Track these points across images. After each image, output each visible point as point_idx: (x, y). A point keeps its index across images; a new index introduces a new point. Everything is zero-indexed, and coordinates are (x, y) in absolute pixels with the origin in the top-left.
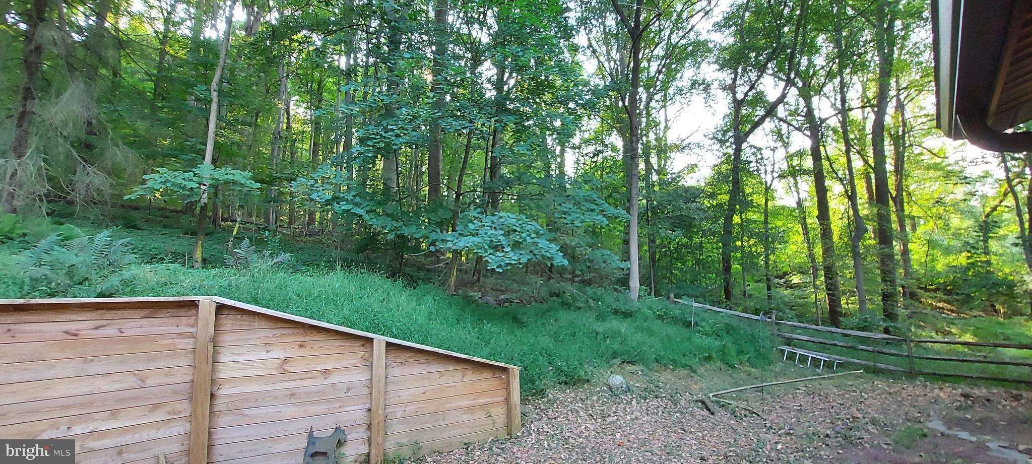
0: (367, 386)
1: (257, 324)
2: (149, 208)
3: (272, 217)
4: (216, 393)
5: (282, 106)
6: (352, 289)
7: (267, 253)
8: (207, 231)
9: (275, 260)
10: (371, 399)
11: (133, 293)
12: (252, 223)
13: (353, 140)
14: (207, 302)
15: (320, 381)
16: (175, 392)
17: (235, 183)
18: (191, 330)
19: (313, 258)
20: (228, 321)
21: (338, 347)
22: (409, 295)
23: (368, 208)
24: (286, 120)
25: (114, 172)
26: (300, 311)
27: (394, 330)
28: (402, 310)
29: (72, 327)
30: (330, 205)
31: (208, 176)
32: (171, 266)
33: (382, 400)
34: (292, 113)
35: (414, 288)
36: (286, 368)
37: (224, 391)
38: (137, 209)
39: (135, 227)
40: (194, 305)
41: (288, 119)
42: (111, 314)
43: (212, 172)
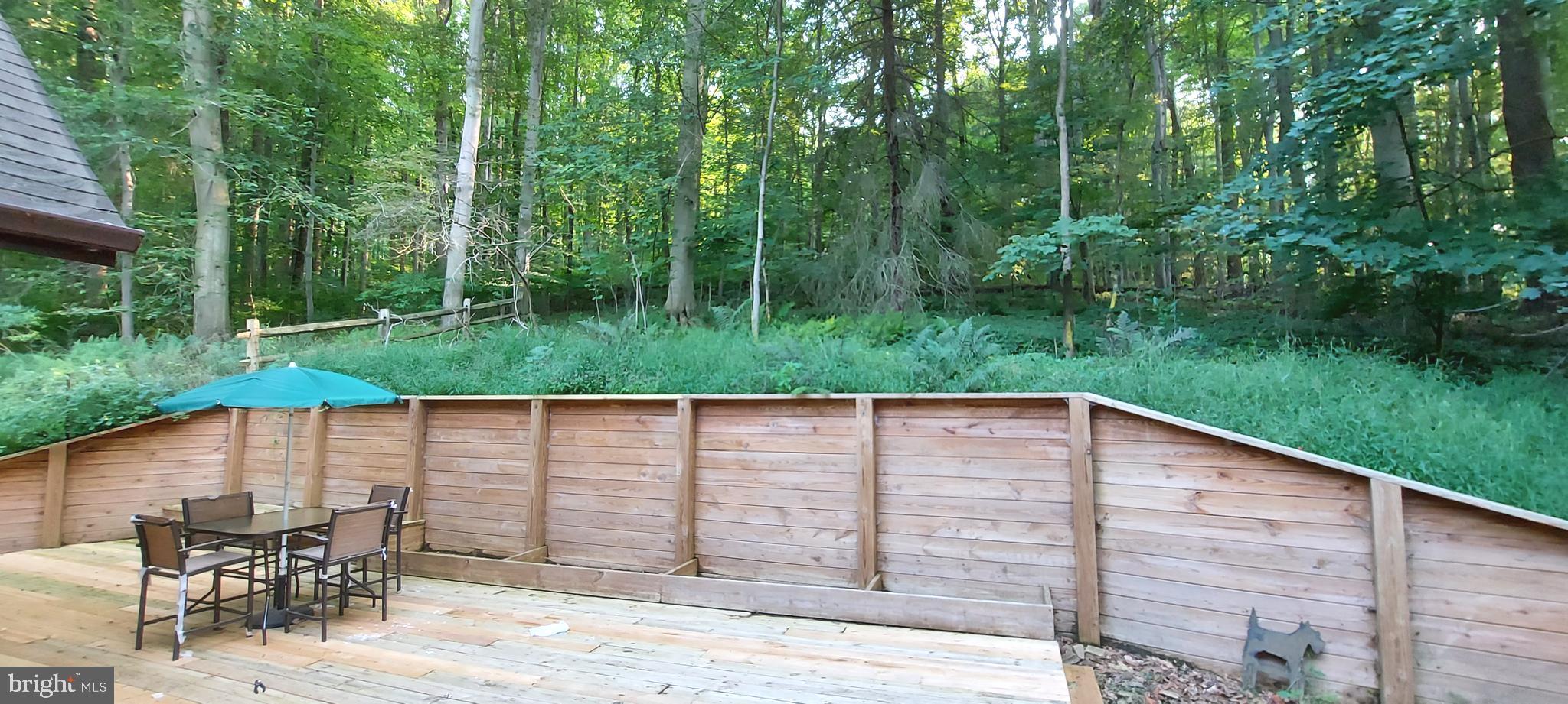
0: (1364, 566)
1: (1148, 435)
2: (1011, 288)
3: (1166, 276)
4: (1102, 524)
5: (1160, 101)
6: (1316, 383)
7: (1157, 329)
8: (1078, 308)
9: (1170, 340)
10: (1375, 591)
11: (998, 388)
12: (1135, 290)
13: (1296, 111)
14: (1079, 401)
15: (1263, 537)
16: (1054, 513)
17: (1103, 235)
18: (1064, 436)
19: (1239, 333)
20: (1108, 428)
21: (1292, 484)
22: (1466, 399)
23: (1338, 233)
24: (1170, 121)
25: (973, 253)
26: (1215, 419)
27: (1422, 466)
28: (1444, 427)
29: (950, 424)
30: (1257, 240)
31: (1067, 234)
32: (1036, 356)
33: (1402, 599)
34: (1179, 105)
35: (1480, 383)
36: (1201, 506)
37: (1111, 523)
38: (1001, 291)
39: (1001, 313)
40: (1062, 404)
41: (1174, 116)
42: (980, 412)
43: (1071, 227)
